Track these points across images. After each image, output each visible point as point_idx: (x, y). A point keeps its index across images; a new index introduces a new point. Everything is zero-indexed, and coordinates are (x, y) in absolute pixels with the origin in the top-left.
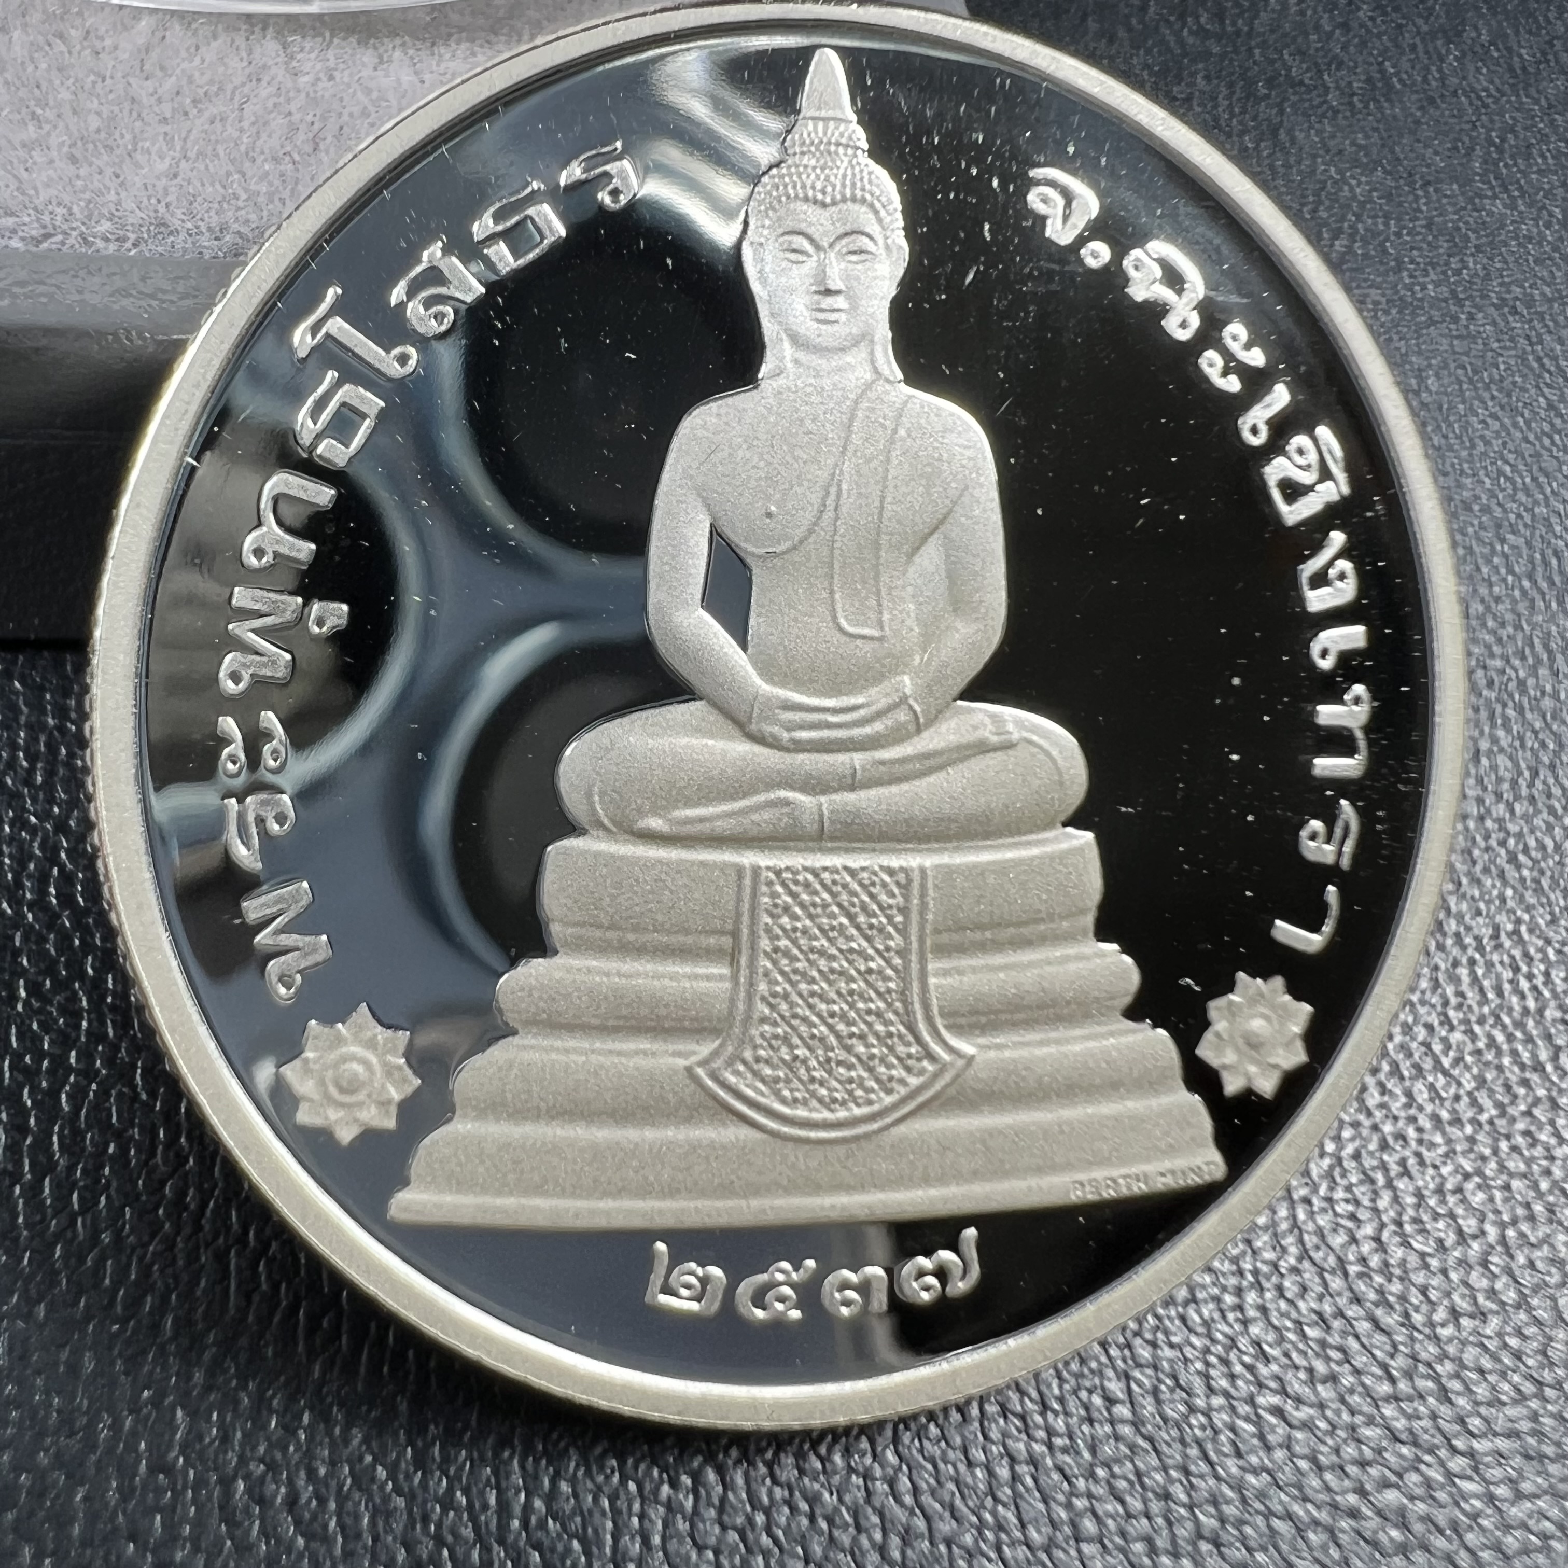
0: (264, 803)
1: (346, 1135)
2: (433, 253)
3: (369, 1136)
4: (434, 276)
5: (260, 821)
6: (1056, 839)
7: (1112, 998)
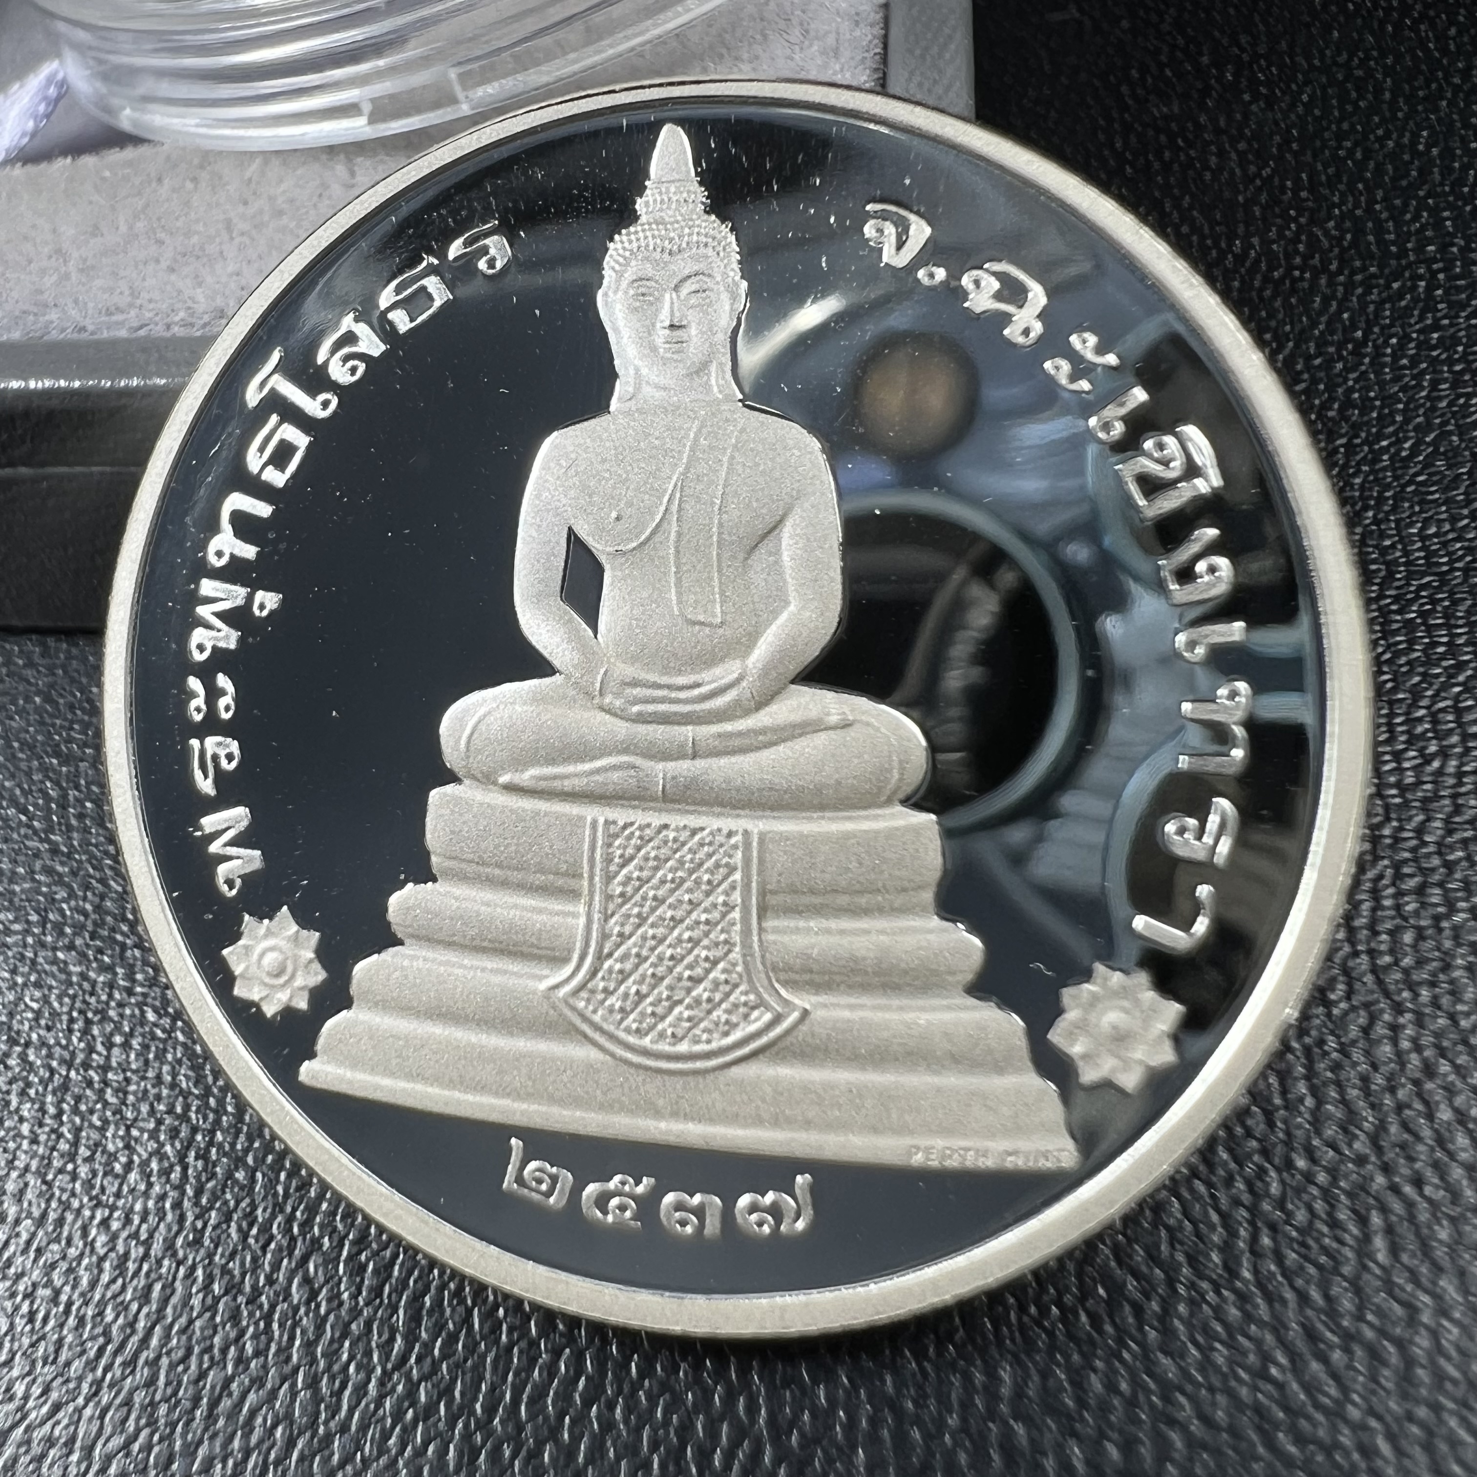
0: (219, 744)
1: (270, 1010)
2: (348, 323)
3: (288, 1012)
4: (350, 338)
5: (215, 758)
6: (893, 816)
7: (952, 973)
